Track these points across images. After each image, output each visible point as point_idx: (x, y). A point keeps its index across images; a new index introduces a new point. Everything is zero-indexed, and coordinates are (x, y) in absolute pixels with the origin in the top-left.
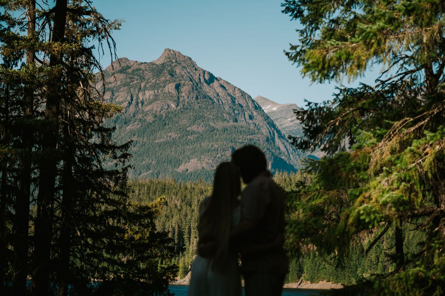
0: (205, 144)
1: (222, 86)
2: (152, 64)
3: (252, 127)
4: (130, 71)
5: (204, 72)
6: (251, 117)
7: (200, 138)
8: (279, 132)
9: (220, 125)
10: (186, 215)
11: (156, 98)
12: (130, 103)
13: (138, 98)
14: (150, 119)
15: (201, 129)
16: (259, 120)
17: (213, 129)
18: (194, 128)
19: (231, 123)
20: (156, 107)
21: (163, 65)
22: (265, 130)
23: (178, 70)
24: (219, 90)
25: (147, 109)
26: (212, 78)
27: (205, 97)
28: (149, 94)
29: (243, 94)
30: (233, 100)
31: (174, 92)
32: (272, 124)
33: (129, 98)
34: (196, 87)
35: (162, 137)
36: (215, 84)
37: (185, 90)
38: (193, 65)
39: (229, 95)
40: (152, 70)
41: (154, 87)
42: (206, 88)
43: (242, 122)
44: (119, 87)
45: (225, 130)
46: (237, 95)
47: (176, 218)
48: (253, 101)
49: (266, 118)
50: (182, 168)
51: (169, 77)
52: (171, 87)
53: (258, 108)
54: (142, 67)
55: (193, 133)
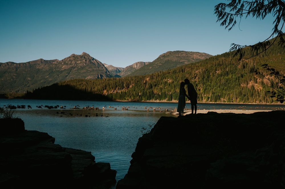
0: (92, 73)
1: (96, 60)
2: (80, 55)
3: (102, 69)
4: (75, 57)
5: (92, 57)
6: (102, 67)
7: (91, 72)
8: (108, 71)
9: (95, 69)
10: (87, 86)
11: (81, 63)
12: (75, 64)
13: (77, 63)
14: (79, 67)
15: (91, 70)
16: (104, 68)
17: (94, 70)
18: (89, 69)
19: (98, 69)
20: (81, 65)
21: (83, 56)
22: (105, 70)
23: (86, 57)
24: (95, 61)
25: (79, 65)
26: (93, 59)
27: (92, 63)
28: (79, 62)
29: (100, 62)
30: (98, 63)
31: (85, 62)
32: (106, 69)
33: (75, 63)
34: (90, 61)
35: (82, 71)
36: (94, 60)
37: (87, 61)
38: (89, 56)
39: (97, 62)
40: (80, 57)
41: (80, 60)
42: (92, 61)
43: (100, 68)
44: (73, 60)
45: (96, 70)
46: (99, 63)
47: (85, 86)
48: (103, 64)
49: (105, 68)
50: (87, 78)
51: (84, 58)
52: (84, 61)
53: (103, 65)
54: (78, 56)
55: (89, 70)
